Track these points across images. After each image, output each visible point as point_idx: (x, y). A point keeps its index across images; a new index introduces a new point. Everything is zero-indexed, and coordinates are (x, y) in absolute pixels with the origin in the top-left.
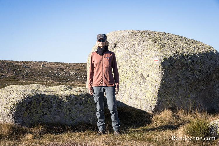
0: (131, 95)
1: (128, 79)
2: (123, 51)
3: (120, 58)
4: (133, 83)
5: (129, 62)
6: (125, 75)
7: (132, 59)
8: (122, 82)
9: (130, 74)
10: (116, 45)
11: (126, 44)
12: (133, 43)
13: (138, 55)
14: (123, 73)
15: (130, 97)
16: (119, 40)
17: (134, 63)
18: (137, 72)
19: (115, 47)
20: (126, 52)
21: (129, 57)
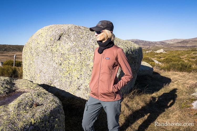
0: (79, 87)
1: (76, 71)
2: (69, 44)
3: (66, 50)
4: (81, 75)
5: (78, 55)
6: (72, 67)
7: (81, 52)
8: (68, 73)
9: (79, 67)
10: (60, 37)
11: (73, 36)
12: (81, 36)
13: (89, 49)
14: (70, 65)
15: (78, 88)
16: (65, 33)
17: (84, 56)
18: (88, 65)
19: (59, 39)
20: (73, 45)
21: (77, 50)
